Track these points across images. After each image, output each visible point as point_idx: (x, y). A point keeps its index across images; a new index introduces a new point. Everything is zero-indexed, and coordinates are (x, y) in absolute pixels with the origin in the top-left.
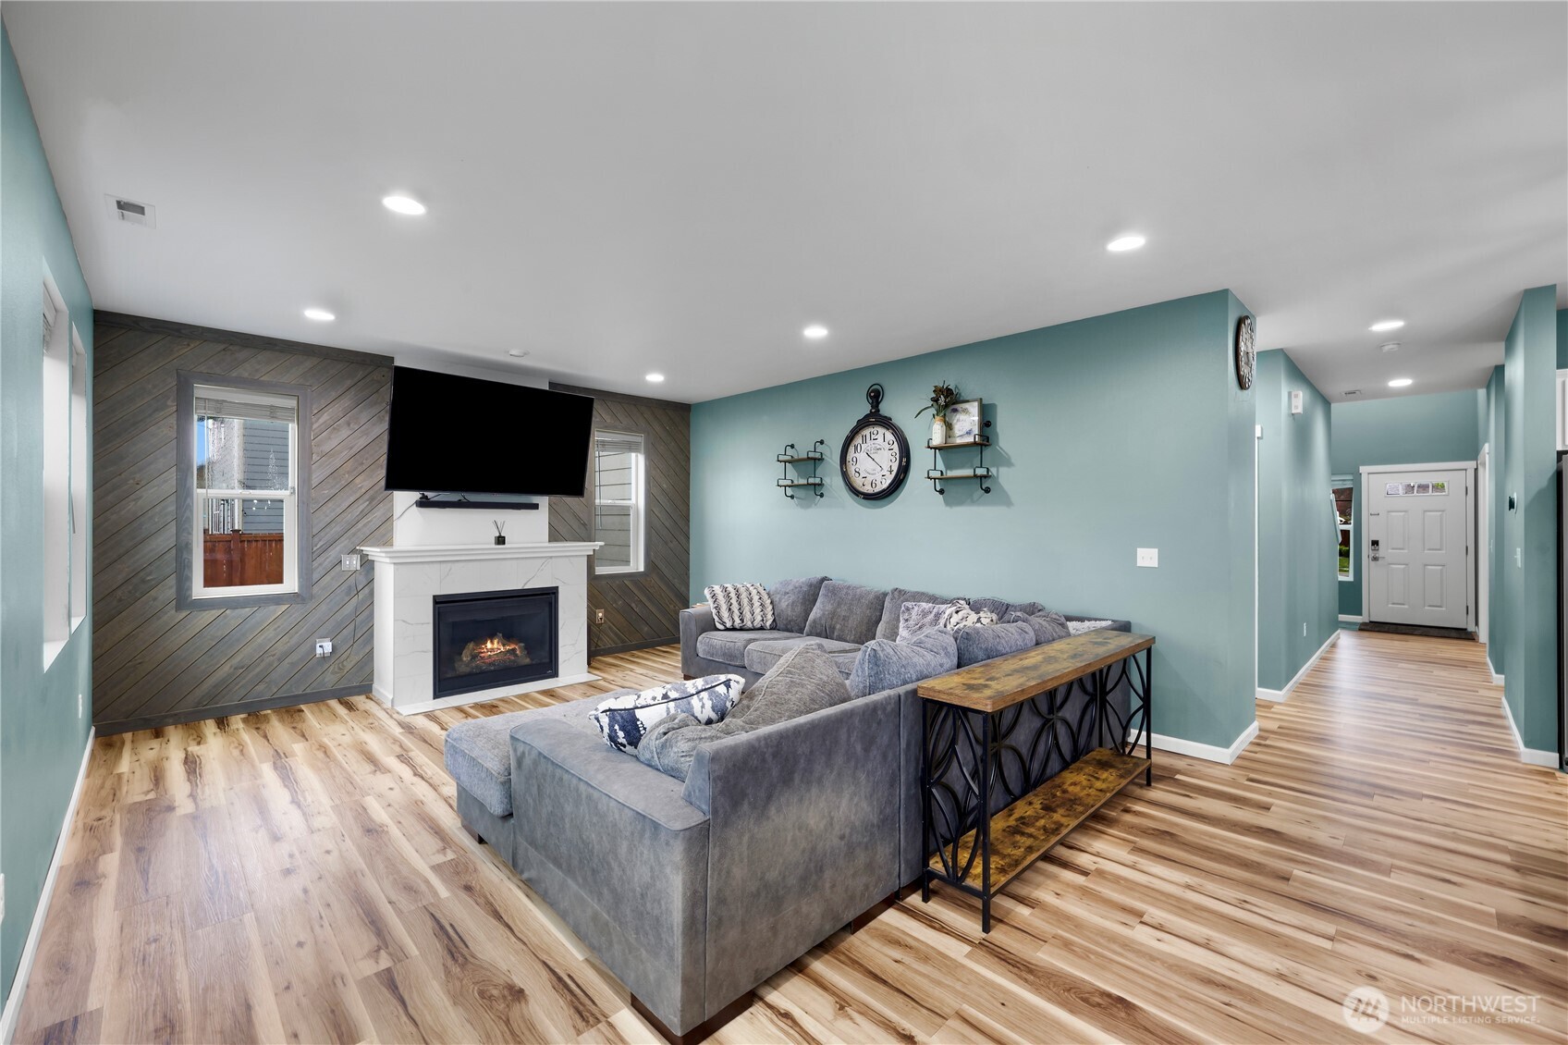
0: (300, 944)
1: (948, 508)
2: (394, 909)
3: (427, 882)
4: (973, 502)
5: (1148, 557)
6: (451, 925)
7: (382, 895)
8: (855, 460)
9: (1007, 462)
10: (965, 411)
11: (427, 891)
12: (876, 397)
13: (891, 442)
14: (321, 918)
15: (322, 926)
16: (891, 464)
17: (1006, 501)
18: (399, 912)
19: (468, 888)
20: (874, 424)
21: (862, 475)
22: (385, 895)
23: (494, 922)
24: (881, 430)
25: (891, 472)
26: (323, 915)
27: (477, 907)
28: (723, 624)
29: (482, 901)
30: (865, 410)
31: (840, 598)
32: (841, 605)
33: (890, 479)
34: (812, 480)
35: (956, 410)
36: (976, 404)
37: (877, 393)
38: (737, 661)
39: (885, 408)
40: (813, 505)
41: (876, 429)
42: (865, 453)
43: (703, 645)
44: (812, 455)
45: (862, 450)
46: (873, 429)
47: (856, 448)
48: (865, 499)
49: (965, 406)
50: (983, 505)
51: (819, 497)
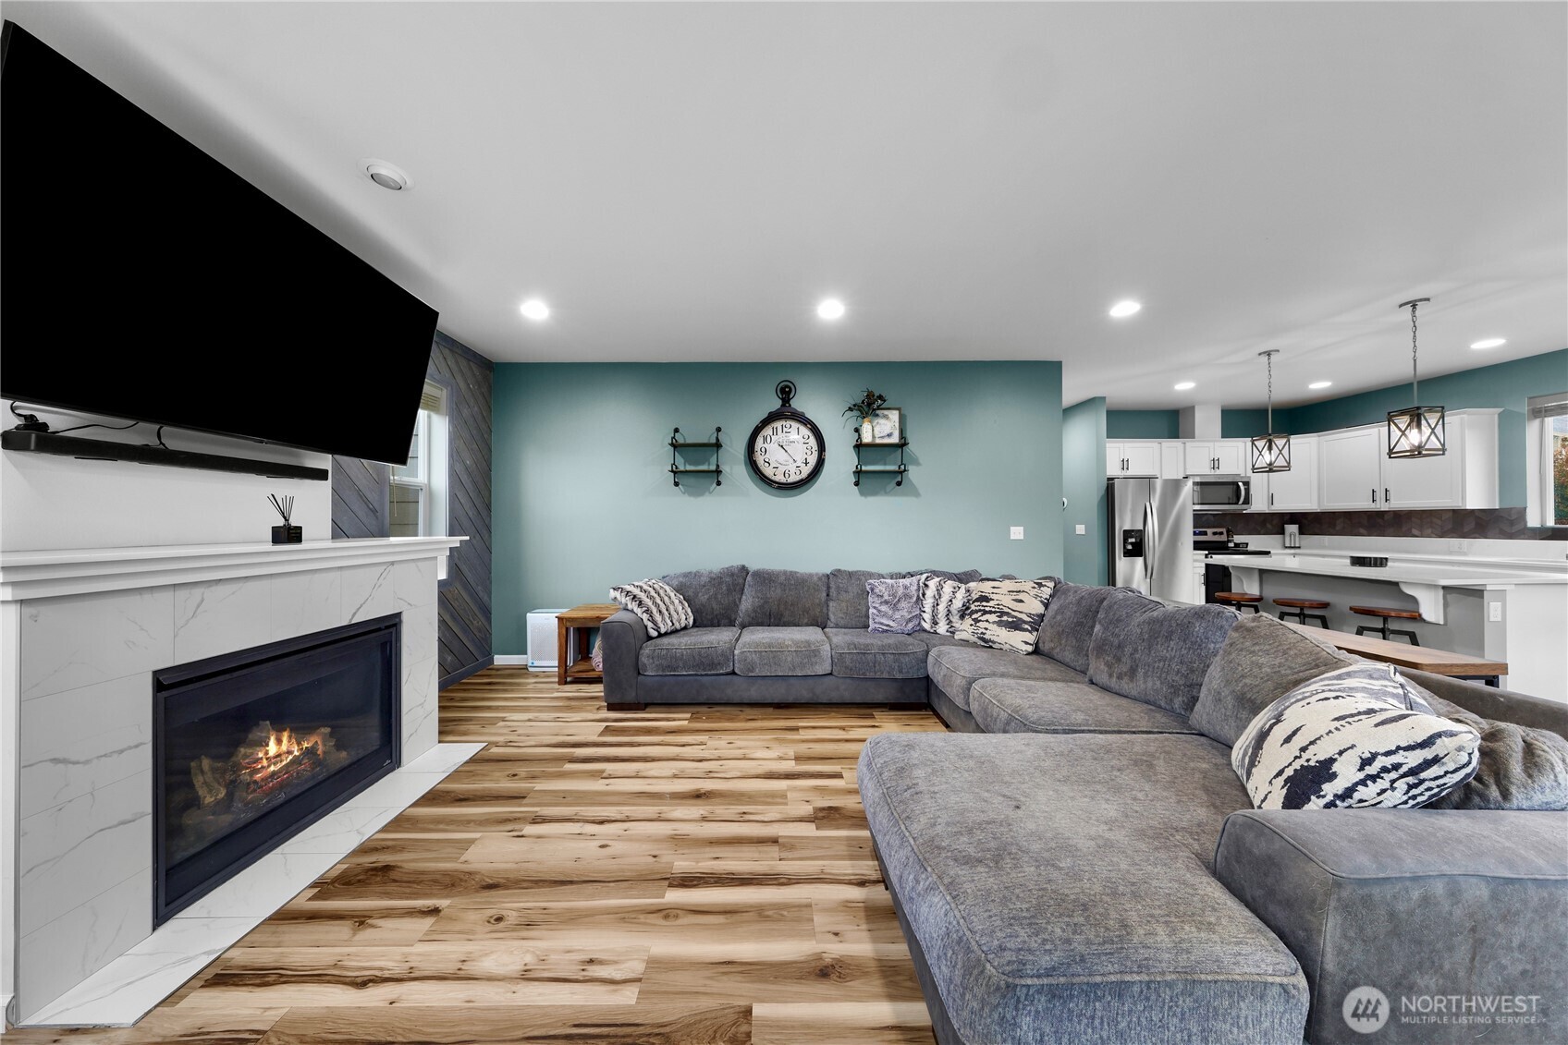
1: (863, 498)
4: (886, 493)
5: (1017, 533)
8: (763, 450)
9: (916, 462)
10: (886, 417)
12: (786, 393)
13: (807, 437)
16: (806, 456)
17: (915, 493)
20: (787, 418)
21: (773, 465)
24: (795, 425)
25: (806, 464)
28: (657, 629)
30: (776, 404)
31: (781, 584)
32: (785, 590)
33: (806, 471)
34: (704, 467)
35: (877, 415)
36: (897, 412)
37: (787, 390)
38: (722, 668)
39: (798, 404)
40: (707, 493)
41: (788, 423)
42: (776, 445)
43: (655, 660)
44: (705, 441)
45: (773, 441)
46: (784, 423)
47: (765, 439)
48: (779, 488)
49: (886, 412)
50: (895, 495)
51: (715, 485)
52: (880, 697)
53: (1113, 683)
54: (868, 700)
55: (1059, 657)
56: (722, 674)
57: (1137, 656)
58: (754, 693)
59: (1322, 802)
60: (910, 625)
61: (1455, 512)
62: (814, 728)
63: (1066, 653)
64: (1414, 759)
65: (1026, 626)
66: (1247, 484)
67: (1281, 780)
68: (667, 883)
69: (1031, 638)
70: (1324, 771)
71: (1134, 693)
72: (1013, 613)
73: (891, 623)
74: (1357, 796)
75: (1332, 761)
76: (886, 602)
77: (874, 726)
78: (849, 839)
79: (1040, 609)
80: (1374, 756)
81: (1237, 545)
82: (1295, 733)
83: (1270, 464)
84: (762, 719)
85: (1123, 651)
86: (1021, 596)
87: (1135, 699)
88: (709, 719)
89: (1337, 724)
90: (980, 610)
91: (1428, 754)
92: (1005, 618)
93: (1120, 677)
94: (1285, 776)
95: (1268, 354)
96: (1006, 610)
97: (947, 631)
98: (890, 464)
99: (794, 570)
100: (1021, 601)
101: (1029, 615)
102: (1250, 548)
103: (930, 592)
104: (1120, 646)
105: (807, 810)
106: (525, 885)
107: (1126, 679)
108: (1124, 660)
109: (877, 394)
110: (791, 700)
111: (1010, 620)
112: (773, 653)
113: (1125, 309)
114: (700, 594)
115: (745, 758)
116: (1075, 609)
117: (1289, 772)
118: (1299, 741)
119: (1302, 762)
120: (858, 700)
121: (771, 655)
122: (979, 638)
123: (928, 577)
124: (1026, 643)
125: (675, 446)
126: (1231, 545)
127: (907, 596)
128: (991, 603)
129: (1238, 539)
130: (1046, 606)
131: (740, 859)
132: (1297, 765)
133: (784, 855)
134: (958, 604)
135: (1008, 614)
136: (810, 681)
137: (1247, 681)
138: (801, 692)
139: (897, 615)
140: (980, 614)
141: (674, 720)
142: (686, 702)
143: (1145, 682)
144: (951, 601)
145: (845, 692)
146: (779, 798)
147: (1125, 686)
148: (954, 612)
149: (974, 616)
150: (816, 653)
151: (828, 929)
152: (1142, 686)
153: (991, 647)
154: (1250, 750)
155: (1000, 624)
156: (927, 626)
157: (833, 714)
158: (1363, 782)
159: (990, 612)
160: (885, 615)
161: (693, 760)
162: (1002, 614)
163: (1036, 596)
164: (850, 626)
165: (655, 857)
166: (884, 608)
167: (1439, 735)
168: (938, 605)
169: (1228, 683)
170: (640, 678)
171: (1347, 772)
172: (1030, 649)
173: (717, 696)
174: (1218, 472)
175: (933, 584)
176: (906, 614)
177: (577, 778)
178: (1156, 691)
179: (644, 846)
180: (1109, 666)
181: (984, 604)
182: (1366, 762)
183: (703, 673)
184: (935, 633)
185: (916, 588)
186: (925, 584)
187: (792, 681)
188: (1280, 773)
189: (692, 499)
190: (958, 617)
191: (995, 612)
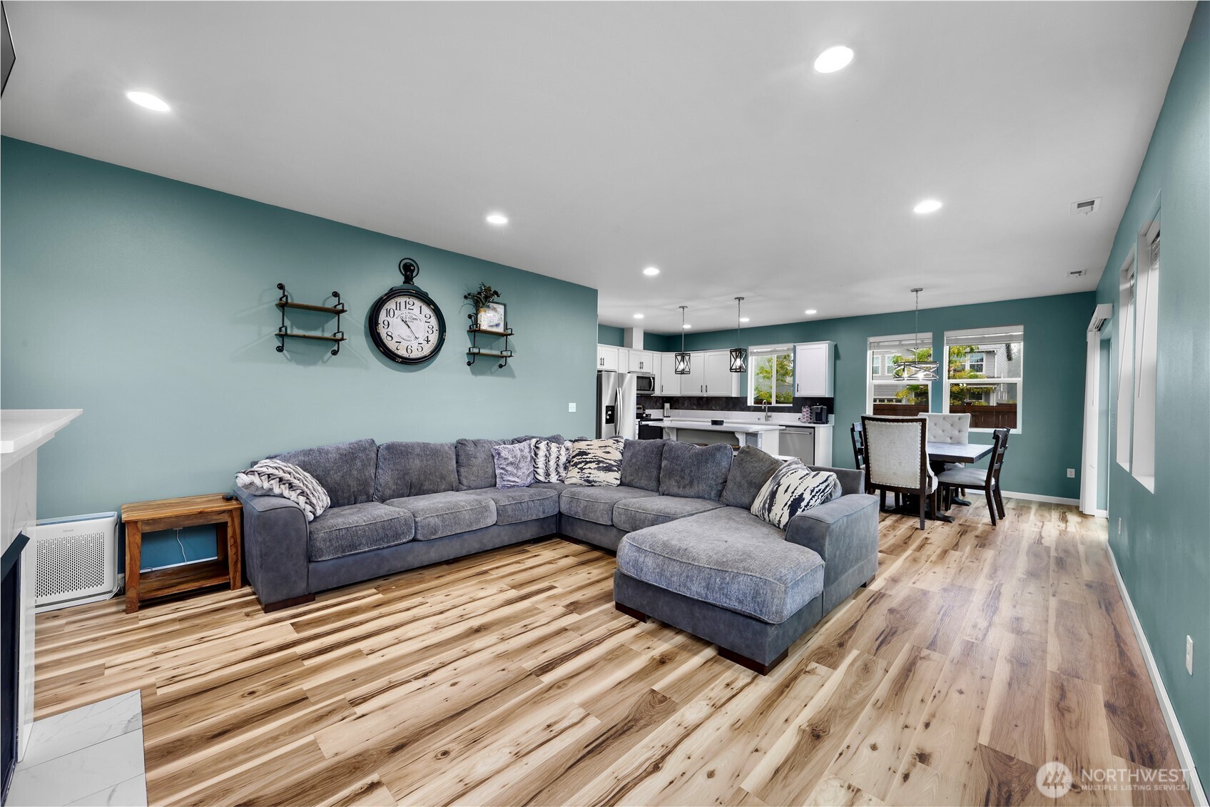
0: (961, 692)
1: (474, 376)
2: (890, 667)
3: (852, 664)
4: (492, 374)
5: (572, 407)
6: (877, 640)
7: (884, 679)
8: (386, 323)
10: (494, 309)
11: (861, 660)
12: (408, 270)
13: (429, 317)
14: (935, 697)
15: (939, 692)
16: (428, 335)
17: (511, 374)
18: (890, 664)
19: (841, 645)
20: (410, 295)
21: (396, 339)
22: (884, 677)
23: (858, 628)
24: (418, 303)
25: (428, 341)
26: (932, 697)
27: (853, 637)
29: (847, 637)
30: (397, 280)
31: (418, 455)
32: (422, 461)
33: (427, 349)
34: (318, 333)
35: (488, 307)
36: (502, 307)
37: (412, 268)
38: (405, 537)
39: (420, 282)
40: (320, 362)
41: (411, 300)
42: (399, 319)
43: (333, 542)
44: (319, 304)
45: (396, 316)
46: (408, 300)
47: (388, 312)
48: (401, 363)
49: (495, 305)
50: (497, 375)
51: (330, 354)
52: (528, 535)
53: (681, 491)
54: (520, 539)
55: (638, 485)
56: (404, 543)
57: (692, 474)
58: (434, 554)
59: (802, 509)
60: (529, 479)
61: (727, 398)
62: (497, 568)
63: (643, 481)
64: (822, 487)
65: (615, 468)
66: (654, 378)
67: (787, 507)
68: (533, 676)
69: (618, 475)
70: (801, 498)
71: (692, 494)
72: (606, 461)
73: (516, 480)
74: (810, 504)
75: (803, 494)
76: (512, 463)
77: (535, 556)
78: (601, 612)
79: (619, 457)
80: (814, 488)
81: (647, 415)
82: (788, 488)
83: (683, 370)
84: (449, 574)
85: (684, 473)
86: (608, 449)
87: (692, 497)
88: (399, 587)
89: (801, 480)
90: (583, 462)
91: (826, 484)
92: (601, 465)
93: (684, 487)
94: (788, 505)
95: (683, 308)
96: (601, 459)
97: (557, 480)
98: (495, 349)
99: (426, 441)
100: (609, 453)
101: (615, 461)
102: (652, 417)
103: (542, 453)
104: (682, 471)
105: (560, 609)
106: (428, 731)
107: (688, 487)
108: (686, 477)
109: (493, 290)
110: (464, 553)
111: (605, 465)
112: (453, 514)
113: (651, 271)
114: (332, 472)
115: (474, 600)
116: (643, 454)
117: (790, 503)
118: (790, 490)
119: (793, 497)
120: (514, 541)
121: (452, 517)
122: (585, 481)
123: (537, 441)
124: (616, 479)
125: (283, 306)
126: (644, 415)
127: (523, 457)
128: (590, 456)
129: (648, 412)
130: (622, 454)
131: (559, 646)
132: (792, 499)
133: (580, 632)
134: (563, 459)
135: (602, 462)
136: (479, 534)
137: (752, 475)
138: (473, 545)
139: (520, 473)
140: (583, 464)
141: (364, 597)
142: (365, 579)
143: (698, 487)
144: (558, 457)
145: (506, 537)
146: (532, 611)
147: (688, 491)
148: (561, 465)
149: (579, 466)
150: (486, 508)
151: (643, 648)
152: (697, 489)
153: (593, 486)
154: (768, 501)
155: (599, 469)
156: (542, 478)
157: (498, 556)
158: (811, 499)
159: (591, 462)
160: (512, 474)
161: (434, 615)
162: (599, 462)
163: (617, 449)
164: (483, 486)
165: (504, 670)
166: (509, 468)
167: (829, 477)
168: (549, 461)
169: (744, 477)
170: (312, 566)
171: (807, 496)
172: (618, 482)
173: (399, 565)
174: (642, 371)
175: (543, 446)
176: (526, 471)
177: (338, 665)
178: (704, 490)
179: (486, 670)
180: (678, 482)
181: (584, 457)
182: (812, 491)
183: (386, 545)
184: (549, 482)
185: (528, 450)
186: (535, 446)
187: (466, 536)
188: (786, 504)
189: (301, 367)
190: (563, 469)
191: (594, 462)
